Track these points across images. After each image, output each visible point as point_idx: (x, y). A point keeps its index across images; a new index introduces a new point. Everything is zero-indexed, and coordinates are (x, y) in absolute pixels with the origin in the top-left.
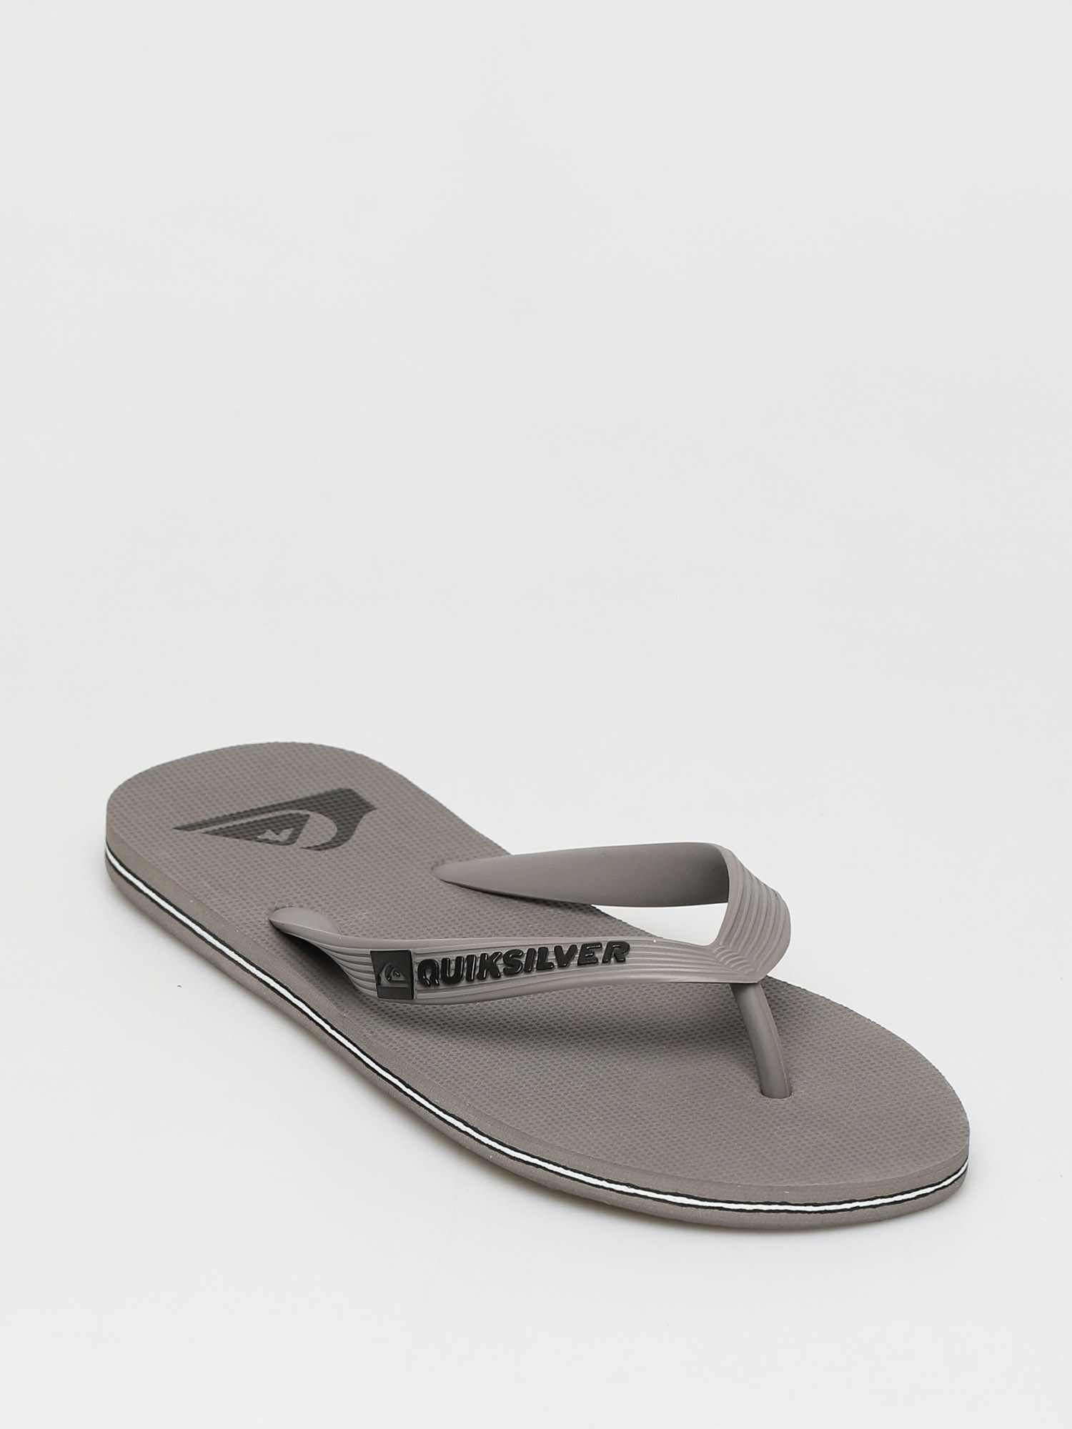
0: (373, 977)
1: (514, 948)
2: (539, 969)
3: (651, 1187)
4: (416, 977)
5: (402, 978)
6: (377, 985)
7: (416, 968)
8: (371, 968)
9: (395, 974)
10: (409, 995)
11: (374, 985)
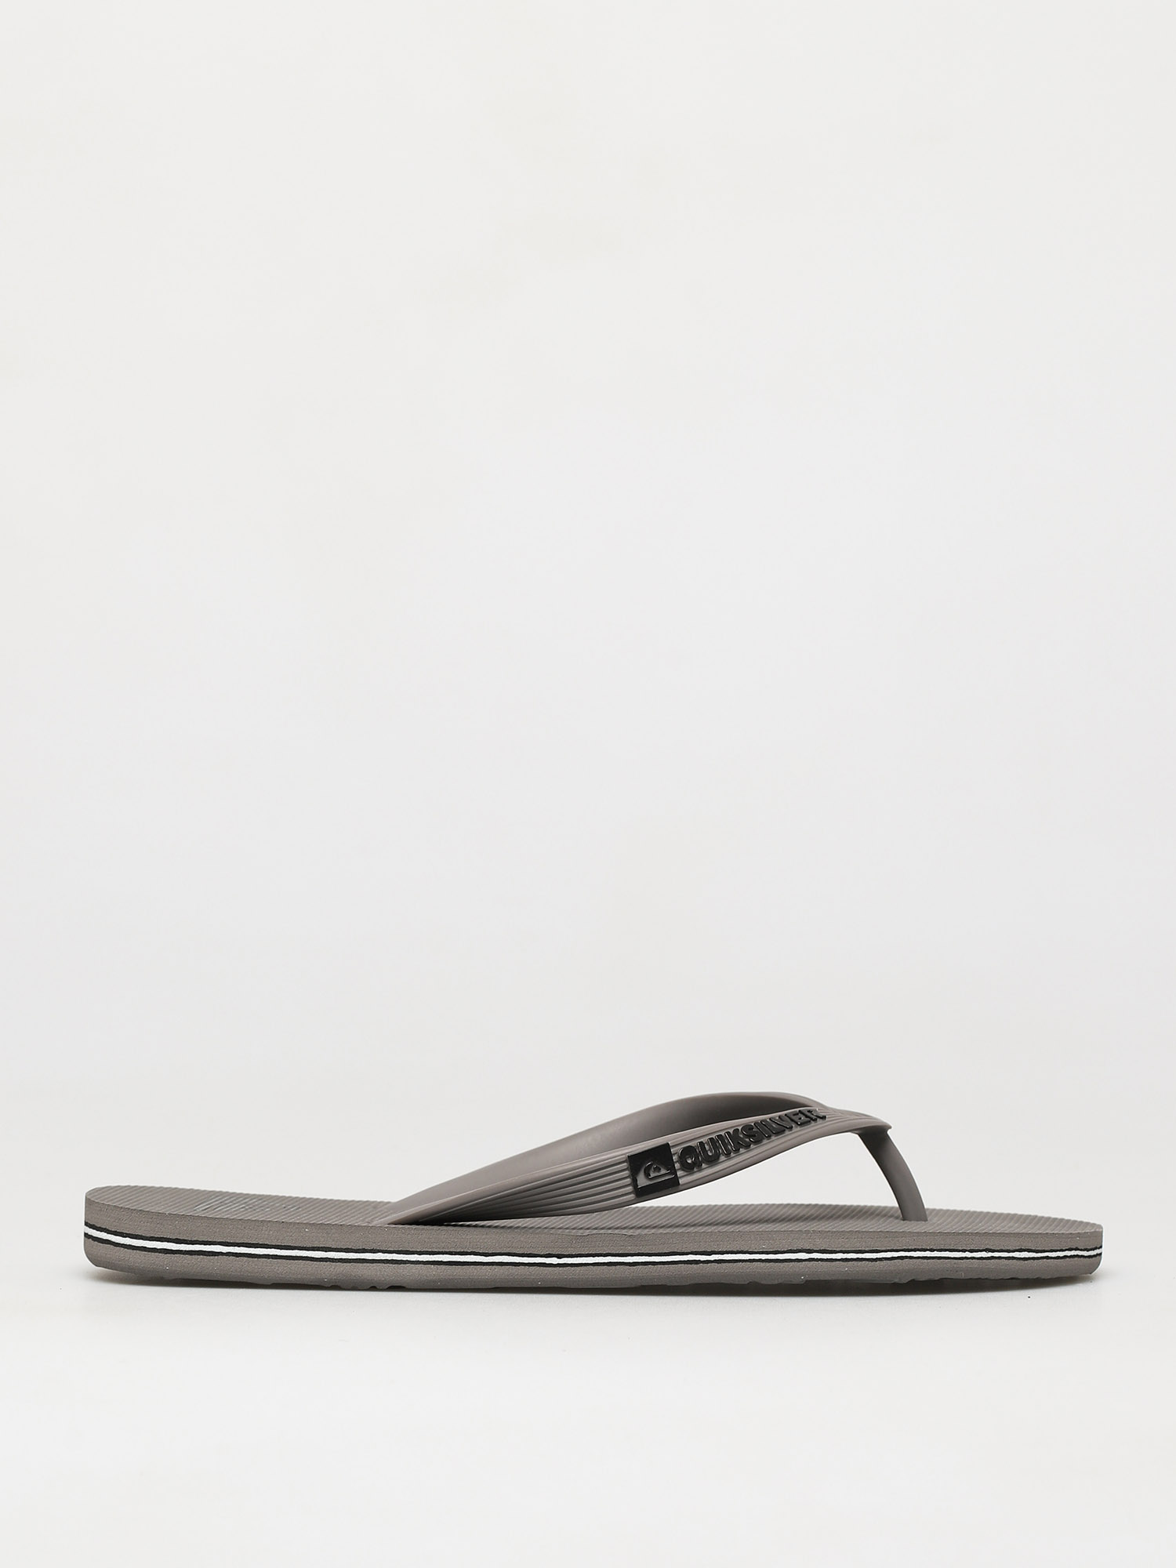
0: (629, 1181)
4: (677, 1166)
5: (663, 1171)
6: (634, 1188)
7: (676, 1158)
8: (627, 1174)
9: (654, 1170)
10: (673, 1184)
11: (630, 1189)
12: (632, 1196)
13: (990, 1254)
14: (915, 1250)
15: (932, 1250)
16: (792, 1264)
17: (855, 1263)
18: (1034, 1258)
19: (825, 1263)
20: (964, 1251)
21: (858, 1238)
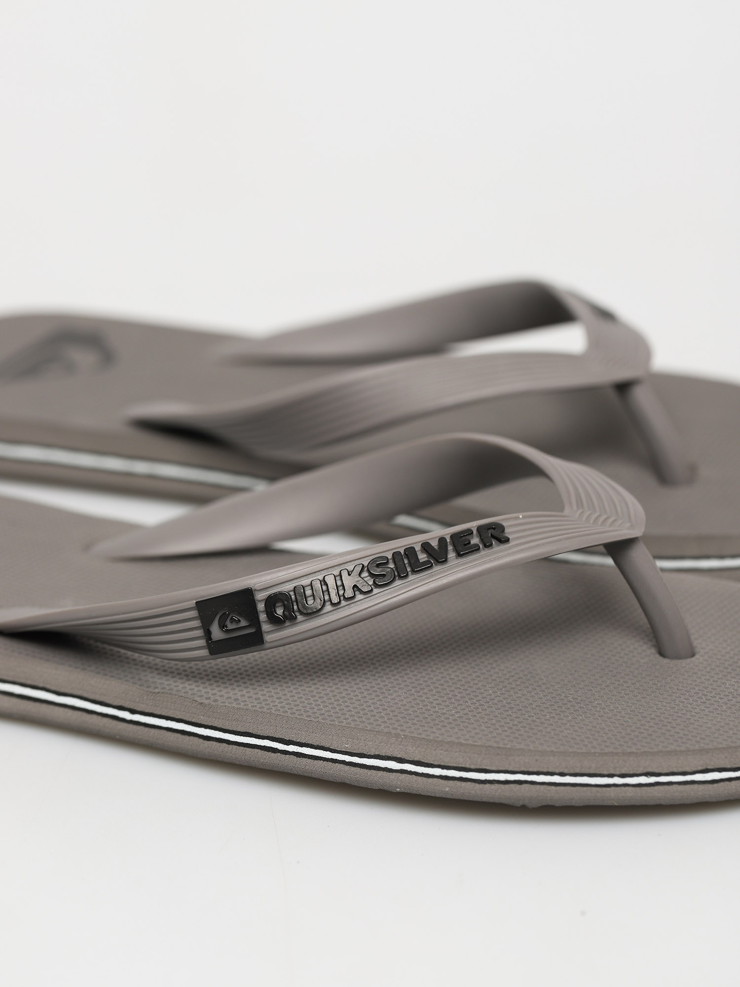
0: (200, 633)
1: (377, 556)
2: (414, 572)
3: (675, 770)
4: (263, 617)
5: (243, 623)
6: (207, 642)
7: (261, 606)
8: (197, 623)
9: (232, 620)
10: (255, 640)
11: (202, 642)
12: (205, 652)
13: (653, 780)
14: (538, 773)
15: (562, 774)
16: (380, 773)
17: (458, 783)
18: (730, 780)
19: (419, 778)
20: (611, 776)
21: (460, 751)
